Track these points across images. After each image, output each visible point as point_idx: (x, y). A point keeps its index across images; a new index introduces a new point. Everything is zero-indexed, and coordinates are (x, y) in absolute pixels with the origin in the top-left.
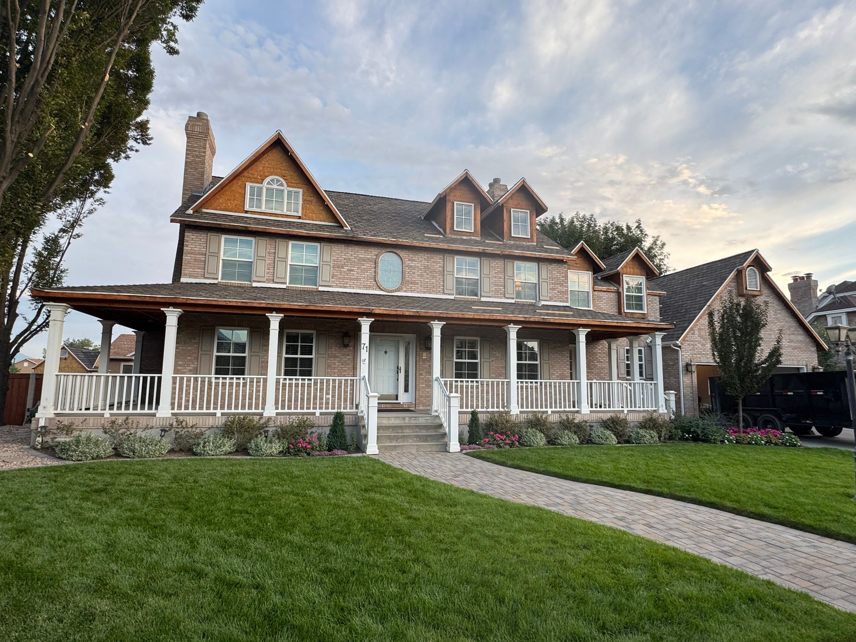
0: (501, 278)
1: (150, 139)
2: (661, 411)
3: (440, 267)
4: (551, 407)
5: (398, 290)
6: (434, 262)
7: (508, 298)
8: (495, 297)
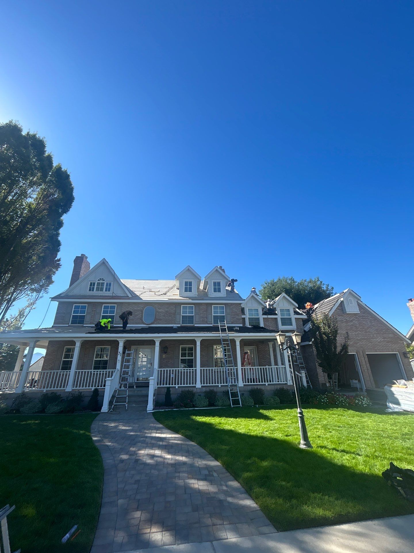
0: (205, 314)
1: (61, 266)
2: (289, 384)
3: (174, 311)
4: (221, 383)
5: (152, 324)
6: (171, 309)
7: (209, 324)
8: (202, 324)
